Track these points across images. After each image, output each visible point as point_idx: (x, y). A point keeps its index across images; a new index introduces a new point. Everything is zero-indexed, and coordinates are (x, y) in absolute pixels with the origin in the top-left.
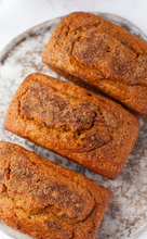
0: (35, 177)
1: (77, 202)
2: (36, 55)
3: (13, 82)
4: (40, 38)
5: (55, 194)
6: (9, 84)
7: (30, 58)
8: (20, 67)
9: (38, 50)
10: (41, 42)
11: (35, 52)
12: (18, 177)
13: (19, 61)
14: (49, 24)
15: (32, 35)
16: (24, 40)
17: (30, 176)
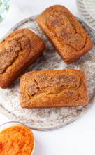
0: (49, 78)
1: (73, 79)
5: (62, 80)
12: (42, 81)
15: (31, 20)
16: (27, 22)
17: (47, 79)
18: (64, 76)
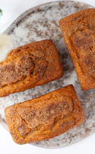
1: (64, 105)
2: (39, 25)
3: (22, 40)
4: (43, 13)
5: (52, 112)
6: (19, 40)
7: (35, 26)
8: (27, 31)
9: (40, 21)
10: (43, 16)
11: (39, 22)
13: (28, 26)
14: (51, 5)
15: (39, 10)
16: (33, 12)
18: (53, 104)
